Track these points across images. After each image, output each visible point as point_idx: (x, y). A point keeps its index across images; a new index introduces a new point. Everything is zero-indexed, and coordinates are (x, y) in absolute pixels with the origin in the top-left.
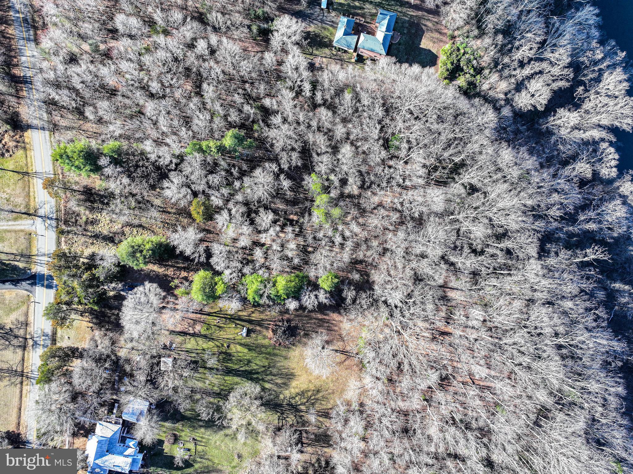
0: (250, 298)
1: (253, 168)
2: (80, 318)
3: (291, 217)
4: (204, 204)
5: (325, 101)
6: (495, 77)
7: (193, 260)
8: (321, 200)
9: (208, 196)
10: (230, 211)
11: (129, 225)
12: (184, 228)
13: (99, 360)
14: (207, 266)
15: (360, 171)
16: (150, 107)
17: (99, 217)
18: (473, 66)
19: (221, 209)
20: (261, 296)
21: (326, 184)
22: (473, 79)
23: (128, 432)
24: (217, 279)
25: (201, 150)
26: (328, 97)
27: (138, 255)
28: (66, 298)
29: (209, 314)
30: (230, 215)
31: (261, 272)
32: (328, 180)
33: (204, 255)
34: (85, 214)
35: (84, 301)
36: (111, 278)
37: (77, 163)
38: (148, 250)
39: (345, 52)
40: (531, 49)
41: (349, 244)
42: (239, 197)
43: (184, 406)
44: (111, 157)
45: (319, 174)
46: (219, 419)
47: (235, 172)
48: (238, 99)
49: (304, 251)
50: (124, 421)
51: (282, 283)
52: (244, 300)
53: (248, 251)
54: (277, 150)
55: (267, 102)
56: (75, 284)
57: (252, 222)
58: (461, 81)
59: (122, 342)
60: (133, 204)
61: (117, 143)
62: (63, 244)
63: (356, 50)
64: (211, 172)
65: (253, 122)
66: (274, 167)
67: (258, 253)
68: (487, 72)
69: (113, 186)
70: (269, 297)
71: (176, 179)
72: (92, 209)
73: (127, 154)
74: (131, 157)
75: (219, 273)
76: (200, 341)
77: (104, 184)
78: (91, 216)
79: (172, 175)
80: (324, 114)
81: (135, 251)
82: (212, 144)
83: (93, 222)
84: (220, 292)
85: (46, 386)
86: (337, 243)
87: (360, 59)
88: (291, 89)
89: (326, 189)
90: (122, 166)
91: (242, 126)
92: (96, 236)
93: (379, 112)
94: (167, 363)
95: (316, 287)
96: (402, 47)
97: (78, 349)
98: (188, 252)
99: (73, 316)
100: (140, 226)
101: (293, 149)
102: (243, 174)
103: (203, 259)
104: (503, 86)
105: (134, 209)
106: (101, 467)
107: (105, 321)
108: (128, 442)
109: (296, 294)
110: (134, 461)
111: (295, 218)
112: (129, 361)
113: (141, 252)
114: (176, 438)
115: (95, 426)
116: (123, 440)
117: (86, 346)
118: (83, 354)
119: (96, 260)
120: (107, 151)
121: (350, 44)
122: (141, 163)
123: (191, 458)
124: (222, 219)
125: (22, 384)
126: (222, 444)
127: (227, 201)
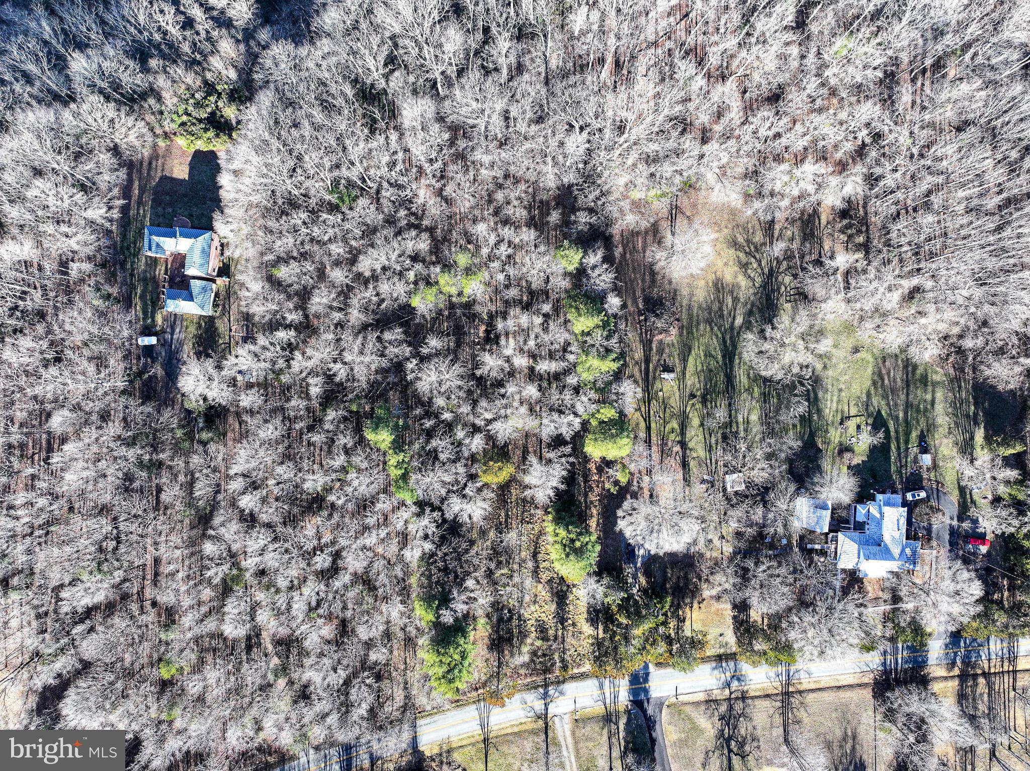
0: (614, 366)
1: (419, 401)
2: (688, 623)
3: (481, 334)
4: (485, 464)
5: (297, 307)
6: (215, 62)
7: (572, 464)
8: (449, 284)
9: (473, 458)
10: (489, 422)
11: (536, 572)
12: (526, 488)
13: (744, 575)
14: (578, 439)
15: (394, 234)
16: (354, 563)
17: (533, 622)
18: (205, 98)
19: (488, 434)
20: (608, 351)
21: (422, 284)
22: (224, 96)
23: (847, 522)
24: (594, 423)
25: (405, 477)
26: (291, 306)
27: (578, 544)
28: (662, 647)
29: (648, 428)
30: (495, 419)
31: (572, 360)
32: (416, 283)
33: (562, 449)
34: (532, 641)
35: (661, 618)
36: (619, 581)
37: (456, 657)
38: (569, 532)
39: (217, 295)
40: (162, 12)
41: (507, 233)
42: (465, 409)
43: (792, 442)
44: (439, 608)
45: (409, 294)
46: (802, 385)
47: (428, 424)
48: (317, 438)
49: (529, 300)
50: (831, 531)
51: (583, 323)
52: (618, 376)
53: (543, 383)
54: (385, 363)
55: (316, 393)
56: (637, 632)
57: (500, 384)
58: (230, 112)
59: (715, 554)
60: (505, 571)
61: (417, 605)
62: (582, 670)
63: (212, 280)
64: (436, 458)
65: (349, 410)
66: (411, 365)
67: (544, 366)
68: (209, 75)
69: (484, 600)
70: (608, 338)
71: (456, 507)
72: (523, 635)
73: (429, 586)
74: (434, 579)
75: (585, 425)
76: (690, 433)
77: (482, 621)
78: (533, 635)
79: (449, 516)
80: (320, 300)
81: (573, 550)
82: (393, 460)
83: (542, 630)
84: (613, 412)
85: (796, 646)
86: (510, 251)
87: (225, 271)
88: (289, 359)
89: (431, 280)
90: (450, 591)
91: (357, 426)
92: (561, 619)
93: (299, 217)
94: (734, 482)
95: (580, 274)
96: (195, 211)
97: (734, 617)
98: (561, 473)
99: (688, 633)
100: (535, 555)
101: (379, 339)
102: (430, 412)
103: (568, 449)
104: (226, 47)
105: (512, 571)
106: (903, 551)
107: (686, 585)
108: (860, 518)
109: (596, 300)
110: (888, 504)
111: (483, 328)
112: (739, 535)
113: (572, 541)
114: (844, 449)
115: (844, 571)
116: (860, 527)
117: (729, 606)
118: (742, 607)
119: (597, 612)
120: (431, 617)
121: (204, 290)
122: (441, 564)
123: (870, 421)
124: (504, 430)
125: (800, 692)
126: (842, 379)
127: (476, 429)
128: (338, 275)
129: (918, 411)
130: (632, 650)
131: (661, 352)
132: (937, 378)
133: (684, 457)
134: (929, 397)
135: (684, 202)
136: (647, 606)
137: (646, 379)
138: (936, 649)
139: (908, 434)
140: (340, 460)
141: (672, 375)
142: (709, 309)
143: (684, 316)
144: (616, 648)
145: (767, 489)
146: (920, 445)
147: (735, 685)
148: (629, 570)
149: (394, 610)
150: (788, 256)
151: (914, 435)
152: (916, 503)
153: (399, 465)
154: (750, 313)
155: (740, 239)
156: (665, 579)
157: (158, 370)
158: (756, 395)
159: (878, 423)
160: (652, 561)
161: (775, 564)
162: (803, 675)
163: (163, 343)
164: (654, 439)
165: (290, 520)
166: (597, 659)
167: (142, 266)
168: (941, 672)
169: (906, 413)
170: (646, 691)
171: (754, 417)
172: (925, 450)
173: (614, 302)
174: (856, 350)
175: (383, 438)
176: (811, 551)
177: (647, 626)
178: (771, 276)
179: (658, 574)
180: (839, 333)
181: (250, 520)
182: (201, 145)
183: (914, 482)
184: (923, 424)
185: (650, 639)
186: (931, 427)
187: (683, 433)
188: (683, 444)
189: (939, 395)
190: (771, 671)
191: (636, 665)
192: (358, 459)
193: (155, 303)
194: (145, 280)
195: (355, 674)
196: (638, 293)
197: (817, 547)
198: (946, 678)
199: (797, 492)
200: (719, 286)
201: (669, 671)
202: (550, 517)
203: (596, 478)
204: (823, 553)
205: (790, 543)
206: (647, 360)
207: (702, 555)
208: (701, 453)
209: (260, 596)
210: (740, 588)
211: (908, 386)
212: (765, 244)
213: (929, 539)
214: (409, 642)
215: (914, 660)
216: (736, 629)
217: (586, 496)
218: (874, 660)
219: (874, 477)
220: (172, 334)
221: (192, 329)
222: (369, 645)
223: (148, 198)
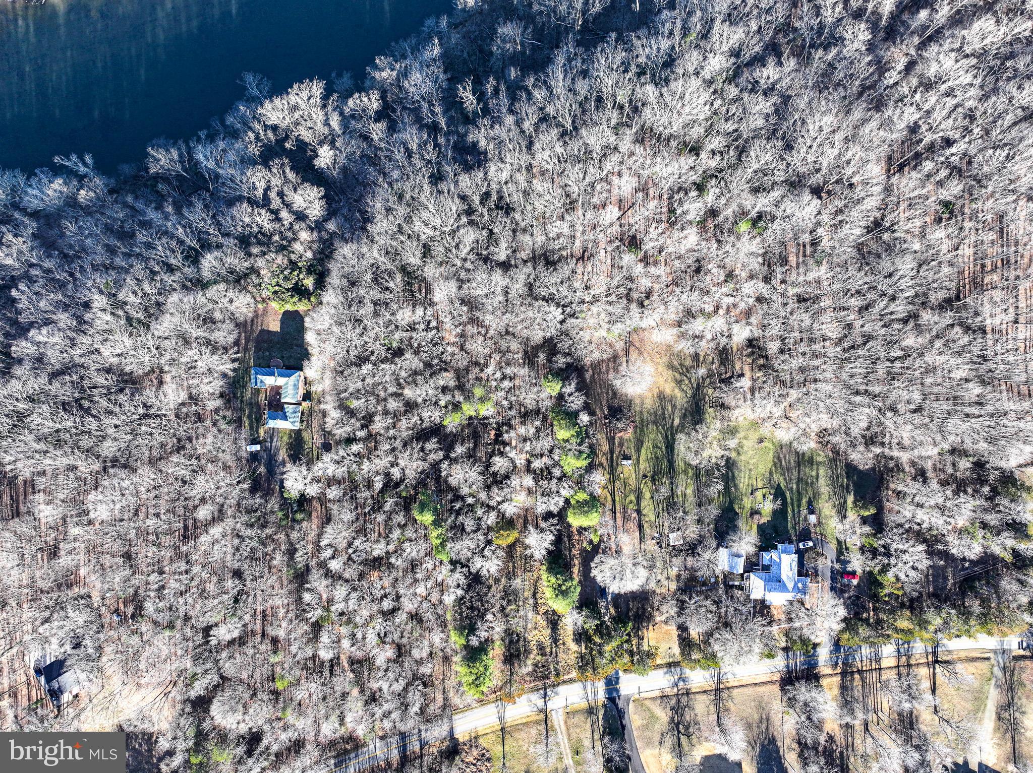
0: (585, 463)
1: (450, 488)
2: (645, 640)
3: (492, 437)
4: (497, 532)
5: (363, 427)
6: (298, 247)
8: (469, 410)
9: (489, 528)
10: (499, 503)
11: (535, 607)
12: (527, 547)
13: (682, 606)
14: (561, 515)
15: (431, 375)
16: (408, 605)
17: (534, 642)
18: (291, 273)
19: (499, 512)
20: (580, 452)
21: (450, 407)
22: (303, 270)
23: (757, 565)
24: (573, 502)
25: (442, 545)
26: (358, 424)
27: (564, 588)
28: (626, 659)
29: (614, 501)
30: (503, 501)
31: (556, 458)
32: (446, 407)
33: (551, 520)
34: (534, 657)
35: (625, 638)
36: (595, 612)
37: (481, 669)
38: (557, 579)
39: (303, 414)
40: (260, 214)
41: (508, 371)
42: (483, 496)
43: (714, 511)
44: (468, 635)
45: (442, 419)
46: (719, 470)
47: (458, 506)
48: (380, 518)
49: (525, 416)
50: (745, 572)
51: (563, 434)
52: (590, 468)
53: (537, 476)
54: (427, 465)
55: (378, 486)
56: (608, 648)
57: (507, 477)
58: (309, 282)
59: (664, 591)
60: (513, 607)
61: (452, 633)
62: (571, 676)
63: (299, 404)
64: (463, 530)
65: (400, 497)
66: (444, 465)
67: (537, 464)
68: (293, 257)
69: (499, 629)
70: (580, 444)
71: (477, 563)
72: (528, 652)
73: (461, 620)
74: (464, 615)
75: (567, 501)
77: (498, 643)
78: (535, 652)
79: (473, 570)
80: (379, 424)
81: (561, 592)
82: (434, 533)
83: (541, 648)
84: (586, 495)
85: (719, 655)
86: (511, 385)
87: (307, 396)
88: (360, 464)
89: (457, 407)
90: (475, 623)
91: (407, 508)
92: (555, 640)
93: (367, 368)
94: (675, 539)
95: (561, 397)
96: (286, 354)
97: (679, 636)
98: (551, 537)
99: (646, 648)
100: (534, 595)
101: (422, 449)
102: (458, 497)
103: (555, 521)
104: (304, 235)
105: (519, 606)
106: (796, 584)
107: (644, 613)
108: (766, 562)
109: (572, 416)
110: (785, 551)
111: (493, 432)
112: (678, 577)
113: (560, 586)
114: (754, 512)
115: (756, 600)
116: (766, 568)
117: (674, 628)
118: (683, 628)
119: (580, 634)
120: (463, 641)
121: (295, 411)
122: (468, 604)
123: (773, 491)
124: (509, 509)
125: (728, 688)
126: (752, 462)
127: (490, 508)
128: (393, 405)
129: (807, 483)
130: (605, 661)
131: (621, 445)
132: (820, 459)
133: (640, 521)
134: (814, 473)
135: (635, 338)
136: (615, 630)
137: (611, 466)
138: (824, 654)
139: (799, 501)
140: (396, 534)
141: (630, 462)
142: (656, 414)
143: (637, 418)
144: (593, 660)
145: (695, 545)
146: (808, 508)
147: (681, 684)
148: (602, 604)
149: (437, 638)
150: (710, 375)
151: (804, 501)
152: (807, 550)
153: (438, 537)
154: (684, 416)
155: (676, 363)
156: (628, 610)
157: (262, 470)
158: (690, 475)
159: (778, 493)
160: (617, 597)
161: (702, 598)
162: (729, 676)
163: (265, 449)
164: (618, 508)
165: (361, 576)
166: (580, 667)
167: (248, 394)
168: (827, 671)
169: (798, 485)
170: (617, 691)
171: (689, 491)
172: (812, 512)
173: (584, 418)
174: (761, 441)
175: (427, 518)
176: (732, 586)
177: (615, 643)
178: (698, 389)
179: (623, 606)
180: (748, 429)
181: (334, 578)
182: (289, 307)
183: (805, 535)
184: (810, 493)
185: (618, 653)
186: (816, 495)
187: (638, 504)
188: (639, 512)
189: (822, 472)
190: (707, 674)
191: (610, 671)
192: (410, 533)
193: (258, 421)
194: (250, 404)
195: (409, 684)
196: (604, 403)
197: (737, 583)
198: (832, 675)
199: (719, 545)
200: (661, 397)
201: (632, 675)
202: (544, 568)
203: (577, 537)
204: (740, 588)
205: (717, 582)
206: (612, 451)
207: (654, 592)
208: (652, 517)
209: (344, 630)
210: (680, 614)
211: (799, 466)
212: (693, 367)
213: (817, 575)
214: (446, 659)
215: (809, 663)
216: (680, 644)
217: (570, 551)
218: (780, 662)
219: (776, 531)
220: (271, 442)
221: (286, 439)
222: (419, 662)
223: (251, 345)
